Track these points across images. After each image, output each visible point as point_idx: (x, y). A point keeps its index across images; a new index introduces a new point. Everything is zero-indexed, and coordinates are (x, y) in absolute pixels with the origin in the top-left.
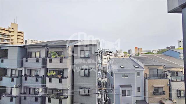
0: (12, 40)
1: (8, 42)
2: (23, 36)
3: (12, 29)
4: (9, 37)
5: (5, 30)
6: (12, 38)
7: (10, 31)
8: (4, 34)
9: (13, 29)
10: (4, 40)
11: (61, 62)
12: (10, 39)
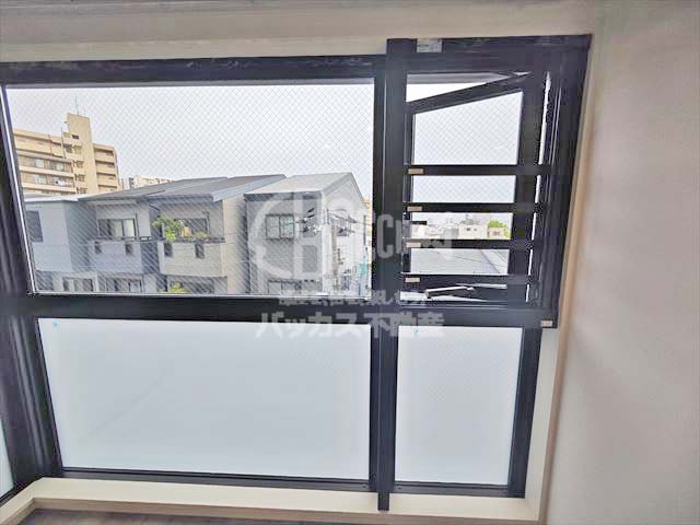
0: (81, 177)
1: (69, 186)
2: (113, 164)
3: (74, 137)
4: (69, 168)
5: (51, 142)
6: (77, 171)
7: (68, 147)
8: (51, 158)
9: (76, 137)
10: (56, 179)
11: (199, 254)
12: (73, 175)
